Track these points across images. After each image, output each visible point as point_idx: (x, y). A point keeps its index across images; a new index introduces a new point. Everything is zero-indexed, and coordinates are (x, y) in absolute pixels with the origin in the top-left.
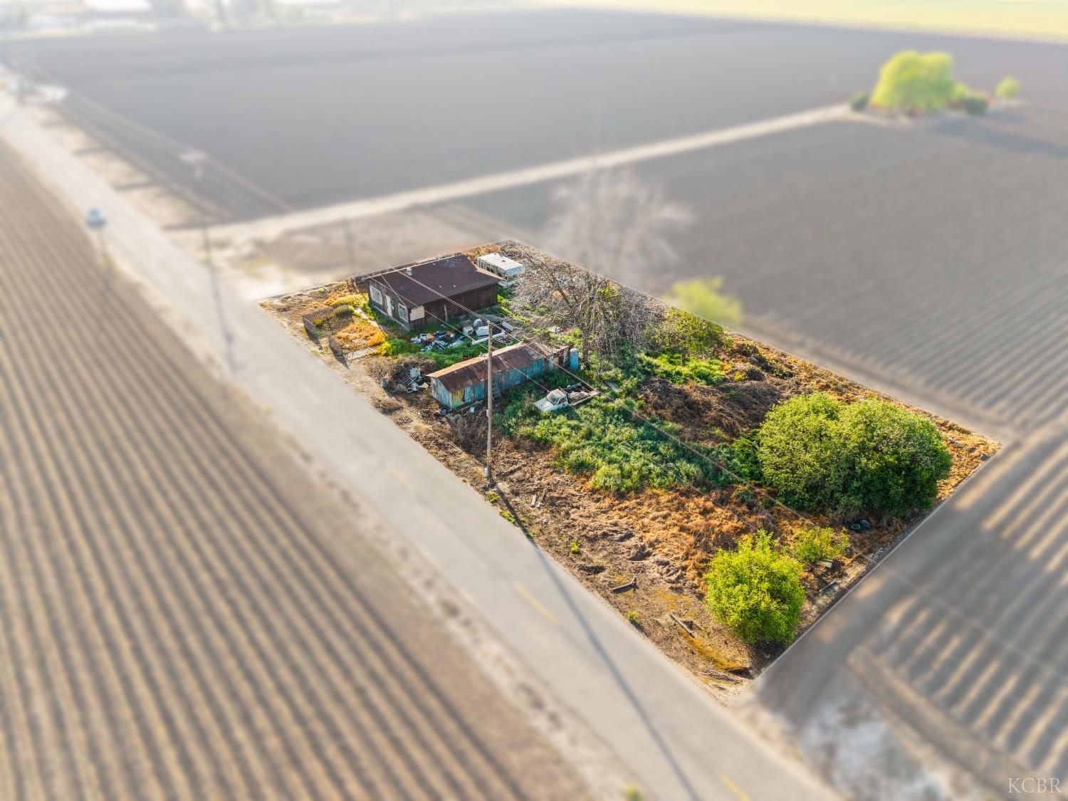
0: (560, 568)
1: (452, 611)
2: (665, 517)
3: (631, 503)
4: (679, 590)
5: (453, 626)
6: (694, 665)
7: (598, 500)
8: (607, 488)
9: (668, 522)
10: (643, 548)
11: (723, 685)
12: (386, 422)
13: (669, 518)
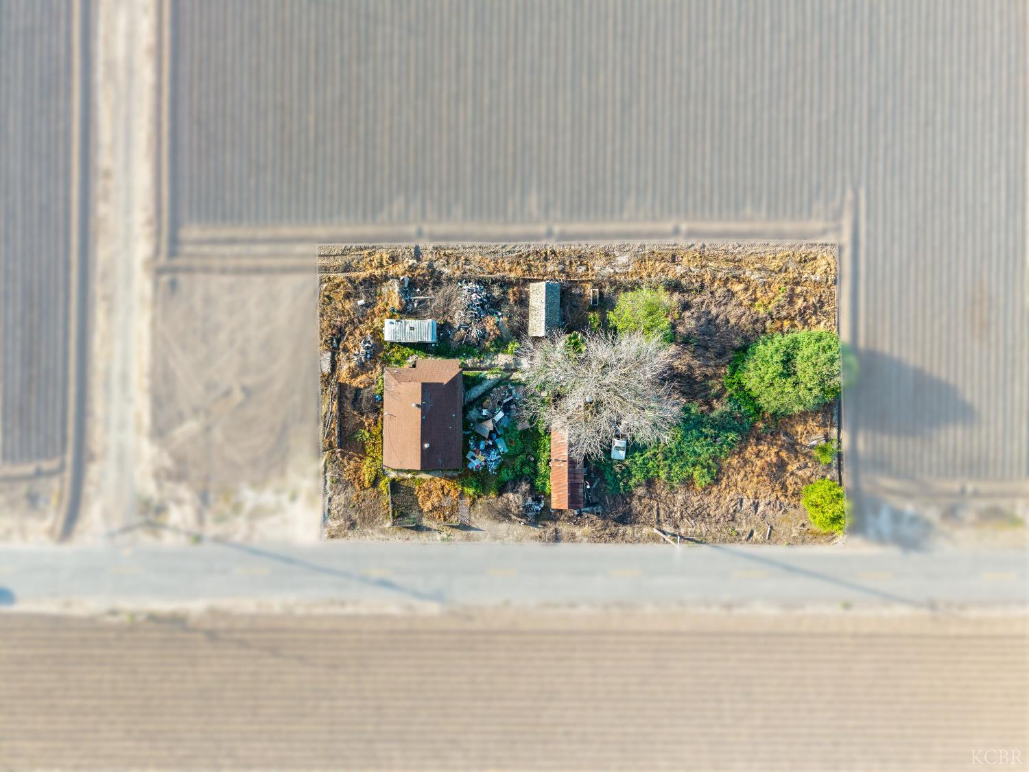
0: (738, 547)
1: (729, 606)
2: (745, 476)
3: (724, 482)
4: (785, 511)
5: (737, 612)
6: (820, 543)
7: (710, 493)
8: (709, 484)
9: (749, 477)
10: (754, 503)
11: (835, 541)
12: (563, 547)
13: (748, 474)
